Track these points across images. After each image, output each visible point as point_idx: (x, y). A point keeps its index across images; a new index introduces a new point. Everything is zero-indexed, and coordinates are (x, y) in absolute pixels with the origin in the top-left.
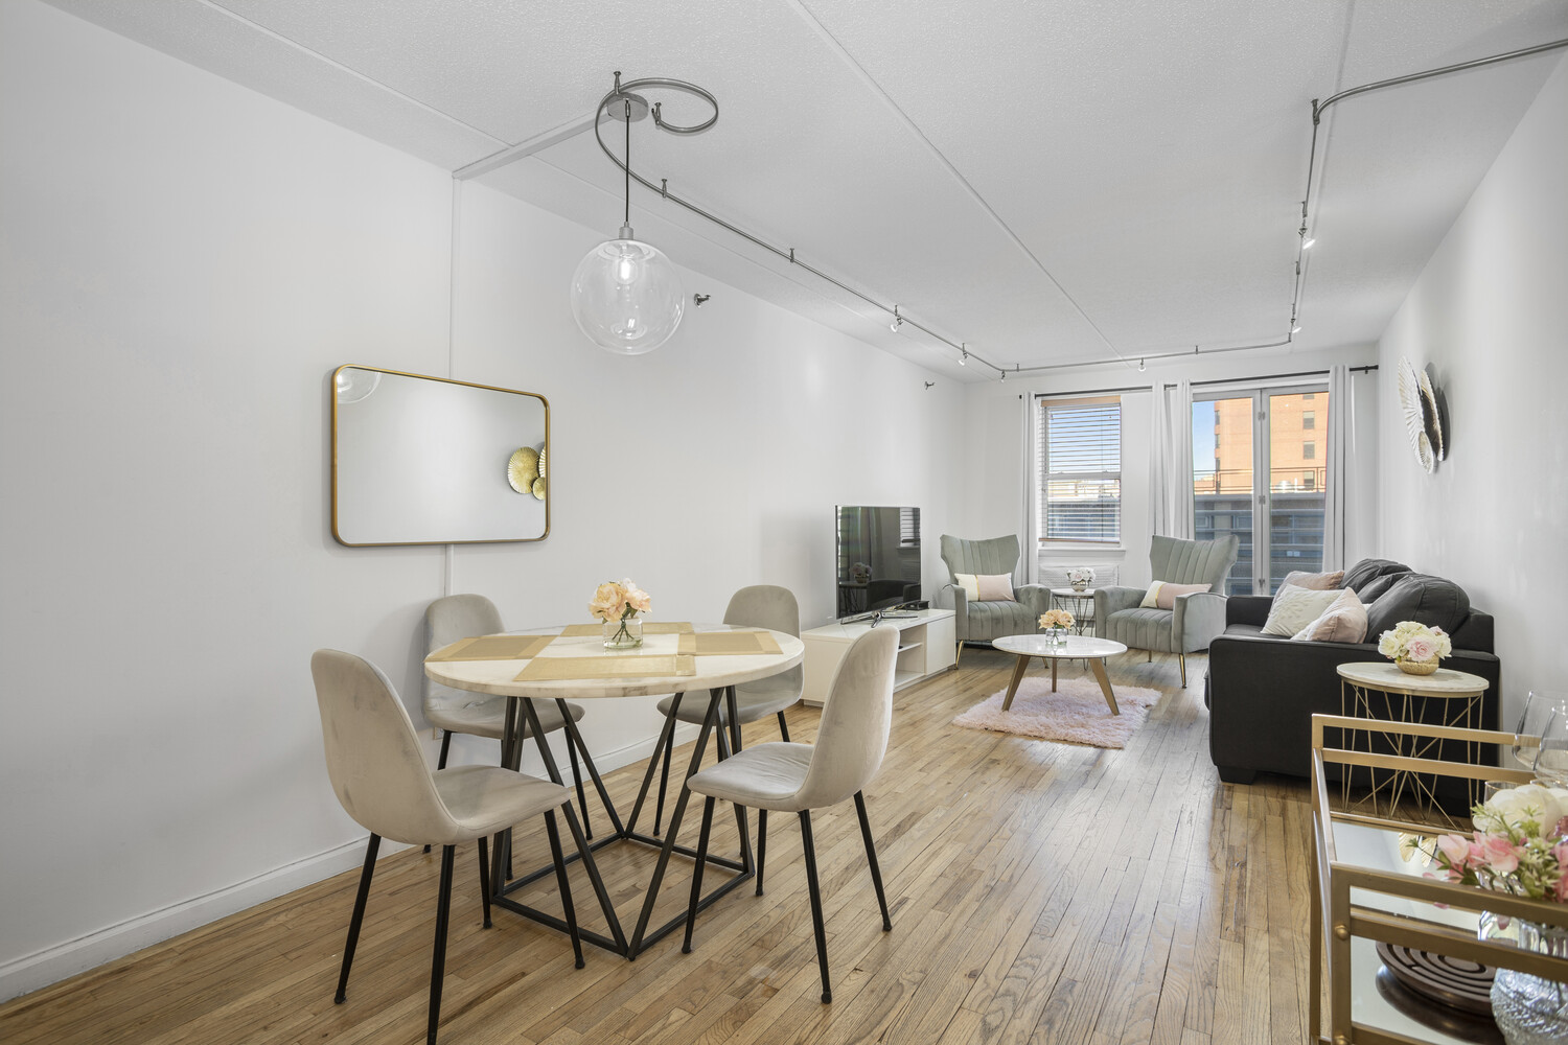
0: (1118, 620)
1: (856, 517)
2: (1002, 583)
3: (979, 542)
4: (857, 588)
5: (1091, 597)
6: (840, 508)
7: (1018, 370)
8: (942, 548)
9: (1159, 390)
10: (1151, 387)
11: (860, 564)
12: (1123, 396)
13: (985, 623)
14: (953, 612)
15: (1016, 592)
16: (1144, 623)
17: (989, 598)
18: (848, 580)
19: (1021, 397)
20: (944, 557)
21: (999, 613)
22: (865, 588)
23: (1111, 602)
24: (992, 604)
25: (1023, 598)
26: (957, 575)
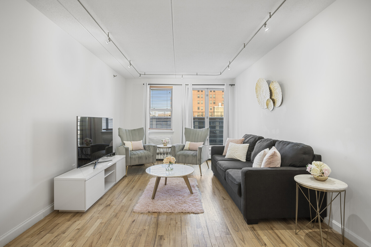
0: (180, 155)
1: (86, 121)
2: (140, 144)
3: (131, 130)
4: (86, 148)
5: (171, 148)
6: (79, 118)
7: (145, 74)
8: (119, 132)
9: (184, 85)
10: (182, 85)
11: (87, 138)
12: (174, 87)
13: (136, 159)
14: (125, 156)
15: (144, 146)
16: (188, 156)
17: (136, 149)
18: (83, 144)
19: (144, 84)
20: (119, 135)
21: (140, 155)
22: (89, 147)
23: (177, 149)
24: (137, 152)
25: (147, 149)
26: (125, 142)
